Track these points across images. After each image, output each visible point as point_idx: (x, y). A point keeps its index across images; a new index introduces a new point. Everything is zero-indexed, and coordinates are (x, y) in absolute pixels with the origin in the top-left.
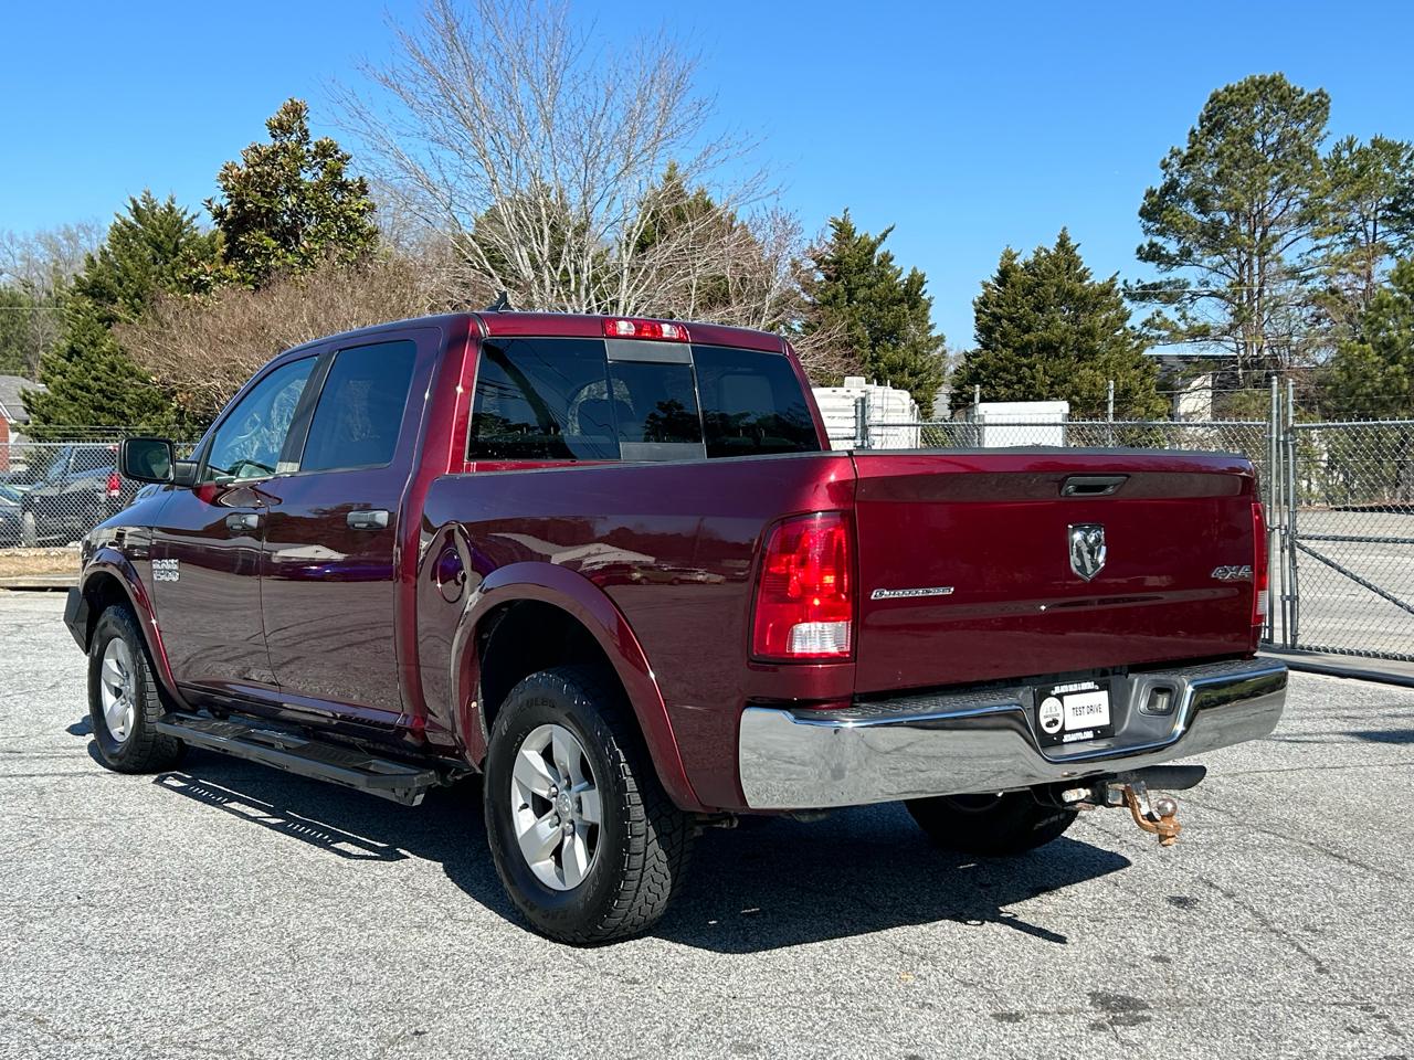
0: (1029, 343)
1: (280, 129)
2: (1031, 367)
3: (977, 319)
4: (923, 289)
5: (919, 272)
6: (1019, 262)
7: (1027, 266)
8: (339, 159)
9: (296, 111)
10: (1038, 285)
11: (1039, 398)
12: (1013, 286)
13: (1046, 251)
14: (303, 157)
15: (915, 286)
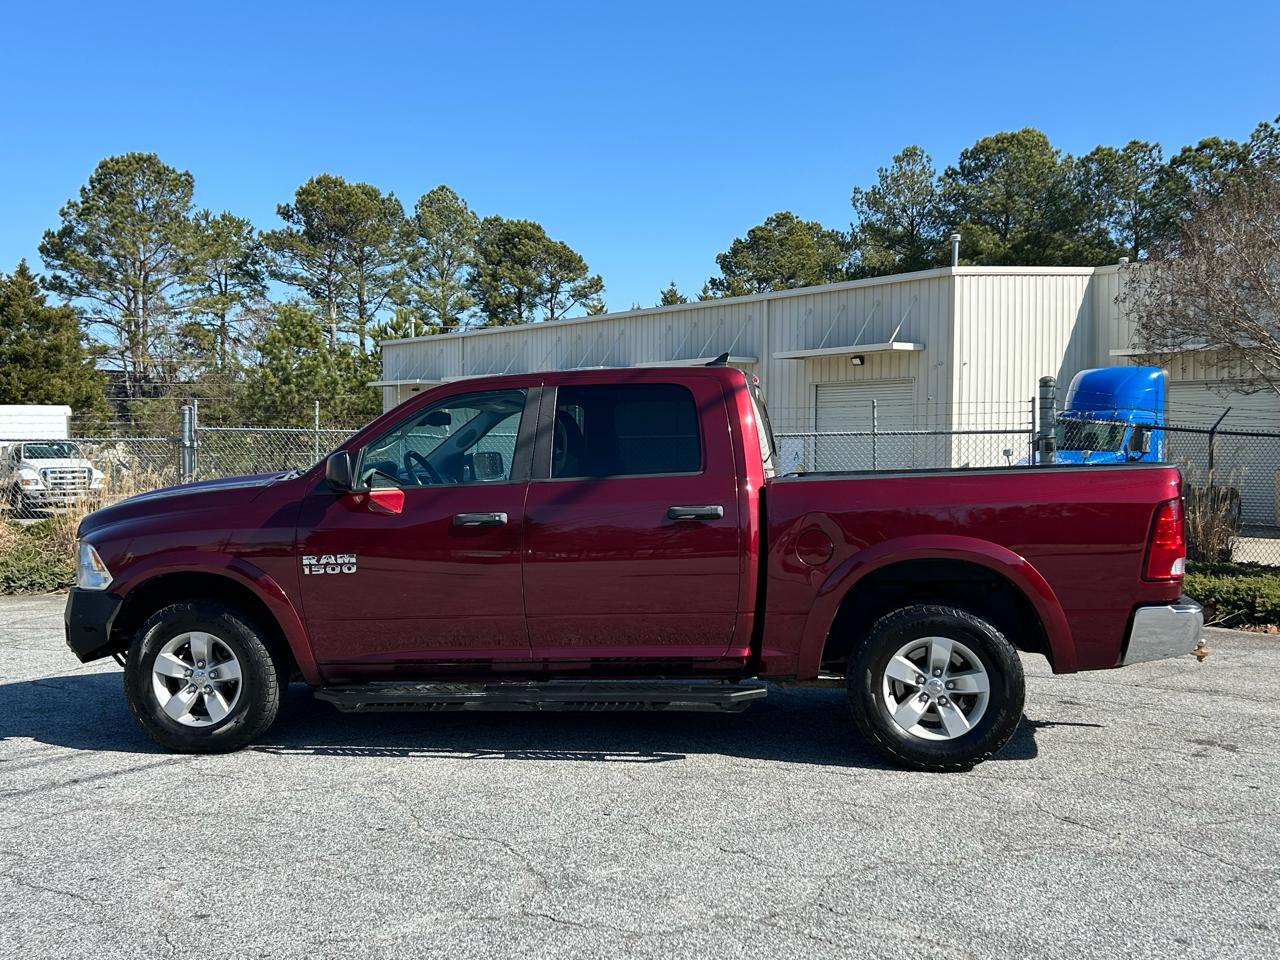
0: (2, 353)
2: (8, 375)
10: (5, 305)
13: (8, 276)
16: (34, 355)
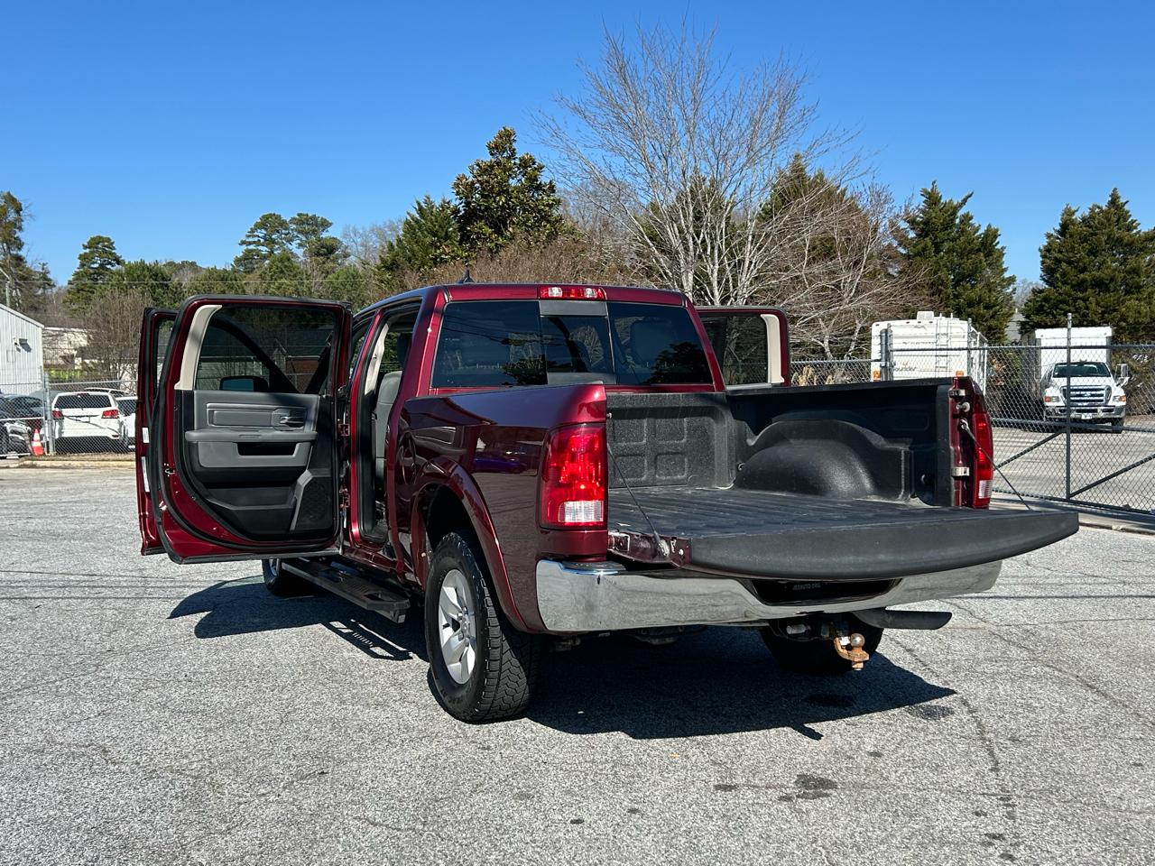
0: (1084, 281)
1: (495, 148)
2: (1085, 300)
3: (1043, 263)
4: (996, 241)
5: (993, 228)
6: (1078, 217)
7: (1083, 220)
8: (536, 169)
9: (507, 136)
10: (1092, 234)
11: (1093, 324)
12: (1071, 236)
13: (1099, 208)
14: (511, 169)
15: (989, 239)
16: (1112, 279)
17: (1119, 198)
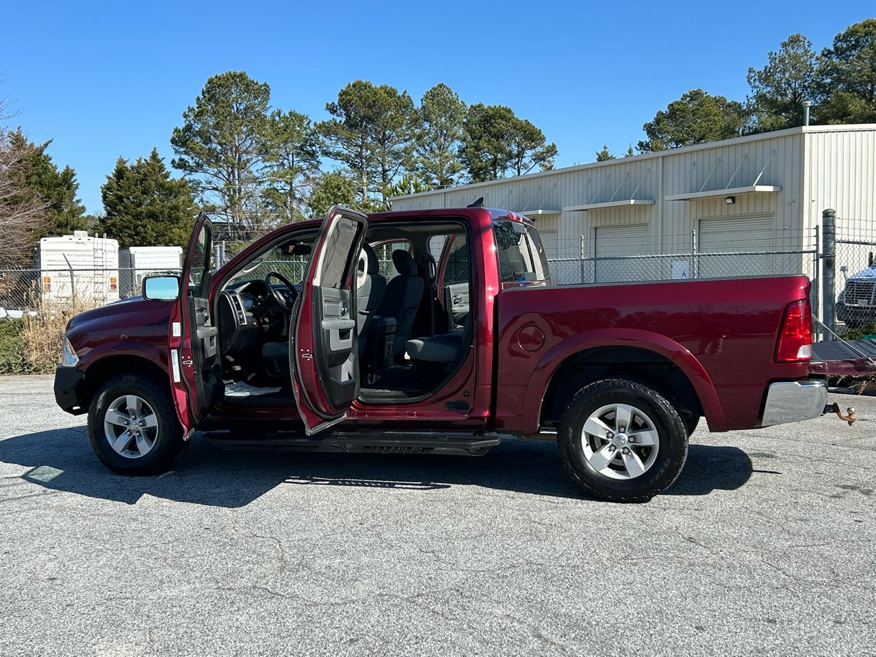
0: (141, 212)
2: (145, 227)
3: (105, 197)
4: (74, 179)
5: (71, 167)
6: (128, 165)
7: (132, 168)
11: (150, 244)
12: (128, 179)
13: (145, 160)
15: (69, 176)
16: (162, 213)
17: (158, 154)
